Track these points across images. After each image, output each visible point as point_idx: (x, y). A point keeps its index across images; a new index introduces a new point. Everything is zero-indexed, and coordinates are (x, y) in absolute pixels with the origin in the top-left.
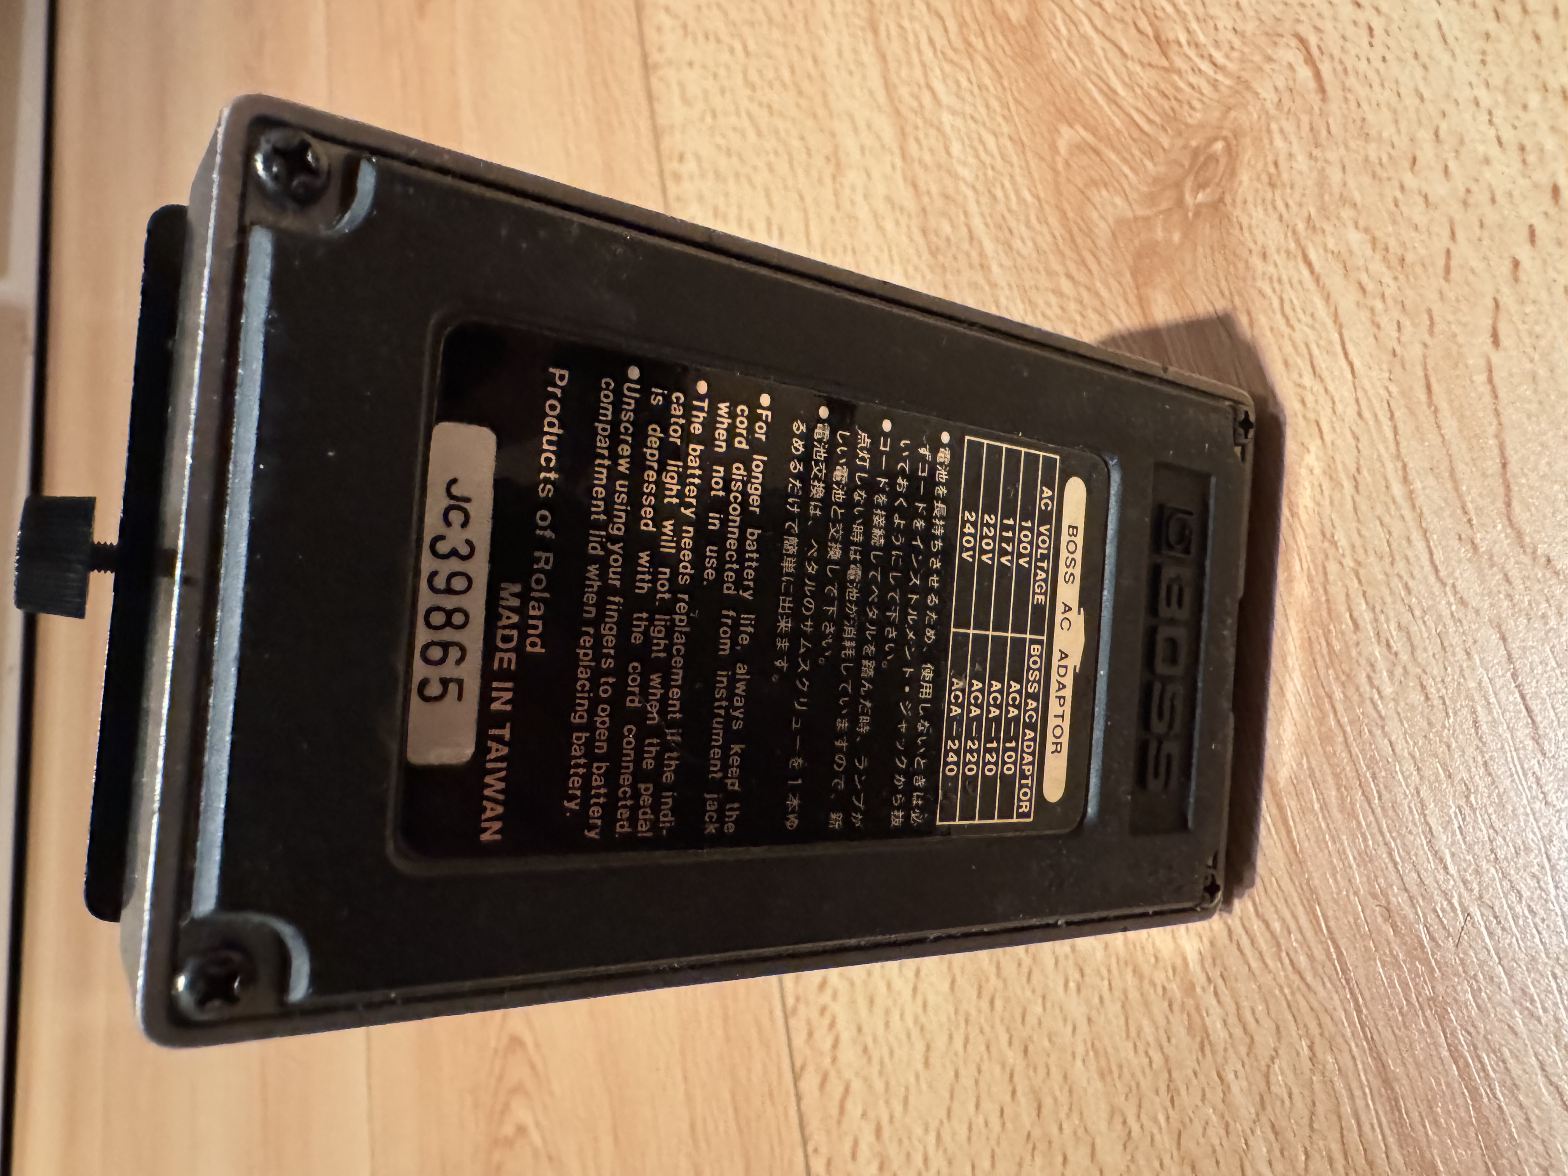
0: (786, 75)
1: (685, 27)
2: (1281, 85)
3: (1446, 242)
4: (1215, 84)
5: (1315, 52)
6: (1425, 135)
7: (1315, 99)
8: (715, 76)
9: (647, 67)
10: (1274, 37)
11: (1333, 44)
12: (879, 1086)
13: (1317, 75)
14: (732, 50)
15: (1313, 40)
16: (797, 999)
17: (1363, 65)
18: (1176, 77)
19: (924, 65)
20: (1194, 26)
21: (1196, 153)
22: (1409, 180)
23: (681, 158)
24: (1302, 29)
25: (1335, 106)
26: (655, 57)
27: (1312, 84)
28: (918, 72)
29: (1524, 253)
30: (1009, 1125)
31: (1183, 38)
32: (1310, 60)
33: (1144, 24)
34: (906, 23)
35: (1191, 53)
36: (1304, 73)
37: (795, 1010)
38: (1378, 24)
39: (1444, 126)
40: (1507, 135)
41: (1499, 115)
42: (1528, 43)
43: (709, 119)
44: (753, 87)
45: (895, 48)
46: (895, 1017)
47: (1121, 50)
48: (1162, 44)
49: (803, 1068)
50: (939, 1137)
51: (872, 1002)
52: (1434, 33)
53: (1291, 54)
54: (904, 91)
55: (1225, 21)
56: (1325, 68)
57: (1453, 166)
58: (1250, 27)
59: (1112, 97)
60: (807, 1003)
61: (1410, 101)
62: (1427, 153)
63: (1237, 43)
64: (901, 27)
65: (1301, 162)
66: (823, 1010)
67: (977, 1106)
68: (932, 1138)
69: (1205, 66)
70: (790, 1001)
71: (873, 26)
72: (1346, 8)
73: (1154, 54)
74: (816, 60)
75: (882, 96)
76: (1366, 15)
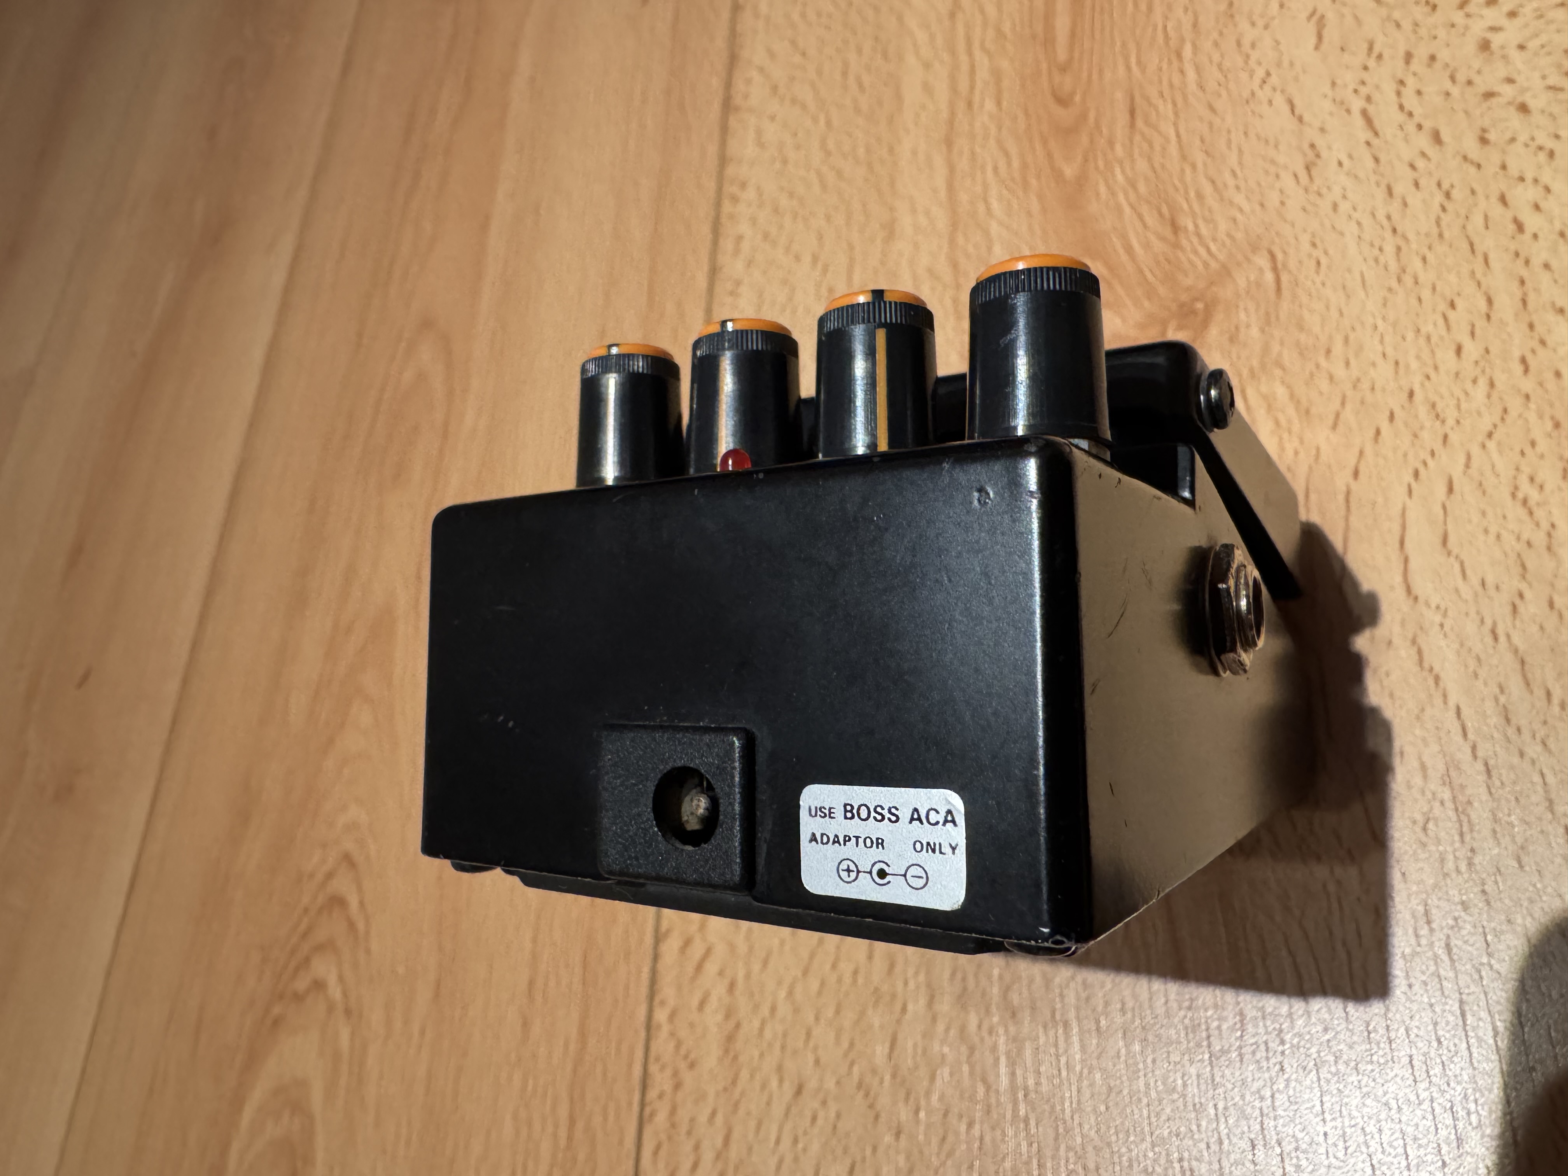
0: (861, 152)
1: (774, 88)
2: (1252, 278)
3: (1338, 406)
4: (1207, 264)
5: (1280, 266)
6: (1339, 337)
7: (1273, 294)
8: (795, 134)
10: (1255, 249)
11: (1292, 264)
13: (1278, 279)
15: (1280, 256)
17: (1309, 283)
18: (1180, 253)
19: (985, 183)
20: (1200, 222)
21: (1183, 305)
23: (742, 186)
24: (1276, 250)
25: (1285, 304)
26: (738, 101)
27: (1273, 284)
28: (979, 189)
29: (1385, 425)
31: (1191, 227)
32: (1275, 269)
33: (1165, 210)
34: (978, 150)
35: (1195, 240)
36: (1269, 276)
38: (1324, 261)
39: (1352, 336)
40: (1389, 351)
41: (1387, 339)
42: (1415, 302)
44: (828, 153)
45: (963, 164)
47: (1143, 221)
48: (1175, 227)
53: (1262, 261)
55: (1223, 226)
56: (1285, 278)
57: (1353, 361)
58: (1239, 236)
61: (1334, 314)
62: (1338, 348)
63: (1228, 242)
64: (973, 153)
65: (1255, 332)
69: (1202, 251)
71: (949, 143)
72: (1306, 246)
73: (1168, 232)
74: (891, 150)
75: (943, 194)
76: (1318, 253)
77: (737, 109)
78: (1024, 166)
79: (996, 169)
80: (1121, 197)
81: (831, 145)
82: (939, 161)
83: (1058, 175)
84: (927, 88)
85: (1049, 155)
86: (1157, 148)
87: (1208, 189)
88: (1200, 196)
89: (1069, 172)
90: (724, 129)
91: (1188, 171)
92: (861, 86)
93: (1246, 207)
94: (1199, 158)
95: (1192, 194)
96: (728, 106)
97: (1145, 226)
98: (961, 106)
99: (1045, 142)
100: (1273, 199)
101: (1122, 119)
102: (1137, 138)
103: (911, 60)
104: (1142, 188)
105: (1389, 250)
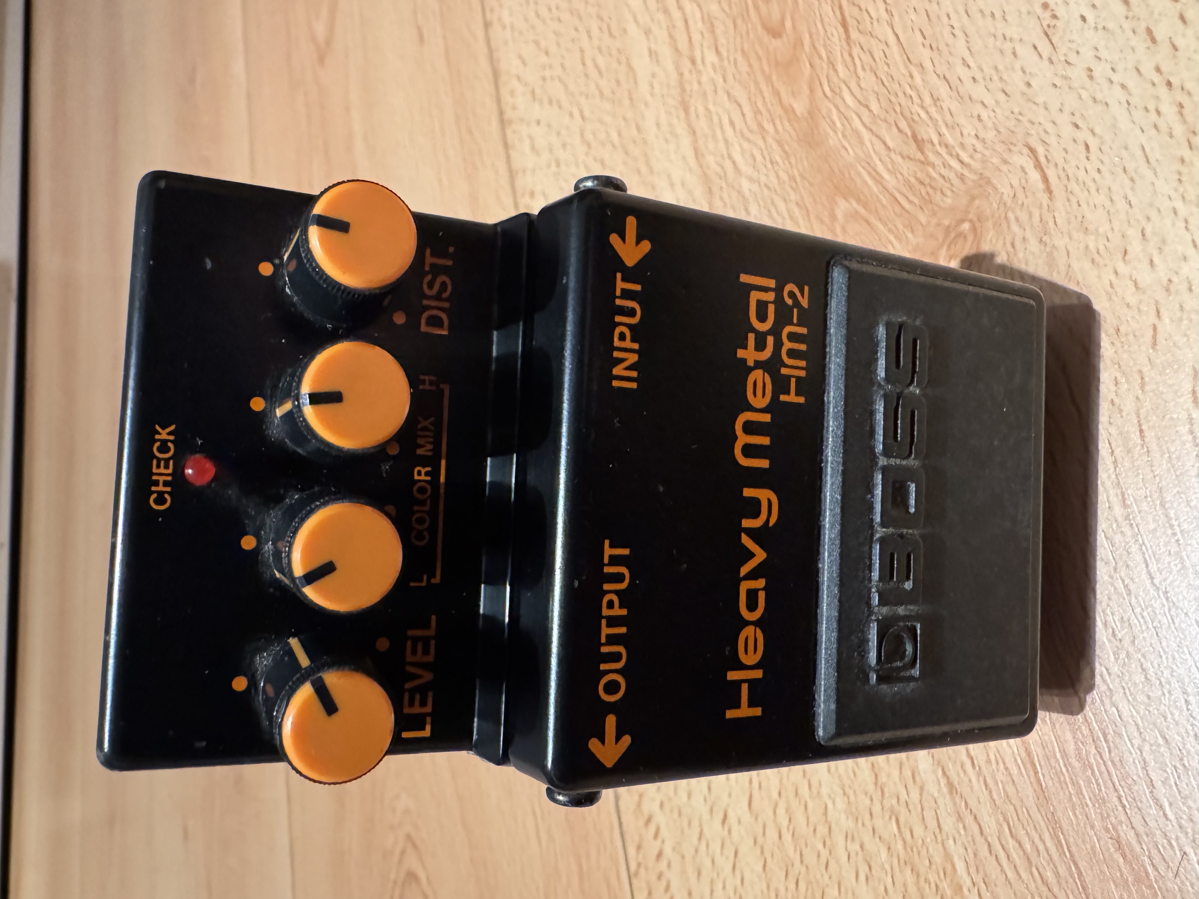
0: (614, 136)
1: (533, 93)
2: (1015, 183)
3: (1153, 319)
4: (962, 178)
5: (1043, 160)
6: (1133, 233)
7: (1044, 198)
8: (558, 134)
9: (503, 122)
10: (1010, 145)
11: (1057, 155)
13: (1045, 179)
14: (571, 115)
15: (1041, 150)
16: (639, 865)
17: (1081, 174)
18: (930, 170)
19: (726, 141)
20: (944, 130)
21: (947, 230)
22: (1122, 268)
23: (532, 194)
24: (1034, 142)
25: (1060, 203)
26: (509, 114)
27: (1041, 186)
28: (722, 145)
31: (935, 138)
32: (1038, 166)
33: (903, 125)
34: (711, 107)
35: (943, 151)
36: (1034, 176)
37: (637, 873)
38: (1093, 142)
39: (1149, 229)
43: (554, 168)
44: (589, 145)
45: (702, 125)
47: (884, 143)
48: (919, 143)
51: (699, 874)
52: (1139, 153)
53: (1022, 160)
54: (710, 160)
55: (969, 129)
56: (1051, 173)
57: (1157, 260)
58: (990, 135)
59: (879, 180)
60: (646, 869)
61: (1121, 204)
62: (1135, 247)
63: (979, 146)
64: (707, 109)
66: (660, 876)
69: (954, 162)
70: (633, 866)
71: (685, 107)
72: (1067, 131)
73: (912, 150)
74: (638, 128)
76: (1084, 135)
77: (510, 122)
78: (757, 112)
79: (732, 123)
80: (856, 121)
81: (589, 137)
82: (681, 129)
83: (791, 114)
84: (653, 56)
85: (777, 94)
86: (879, 56)
87: (943, 90)
88: (936, 100)
89: (800, 107)
90: (506, 144)
91: (917, 74)
93: (989, 100)
94: (925, 56)
95: (928, 100)
98: (686, 64)
99: (769, 81)
101: (837, 34)
102: (856, 51)
104: (874, 106)
105: (1169, 111)
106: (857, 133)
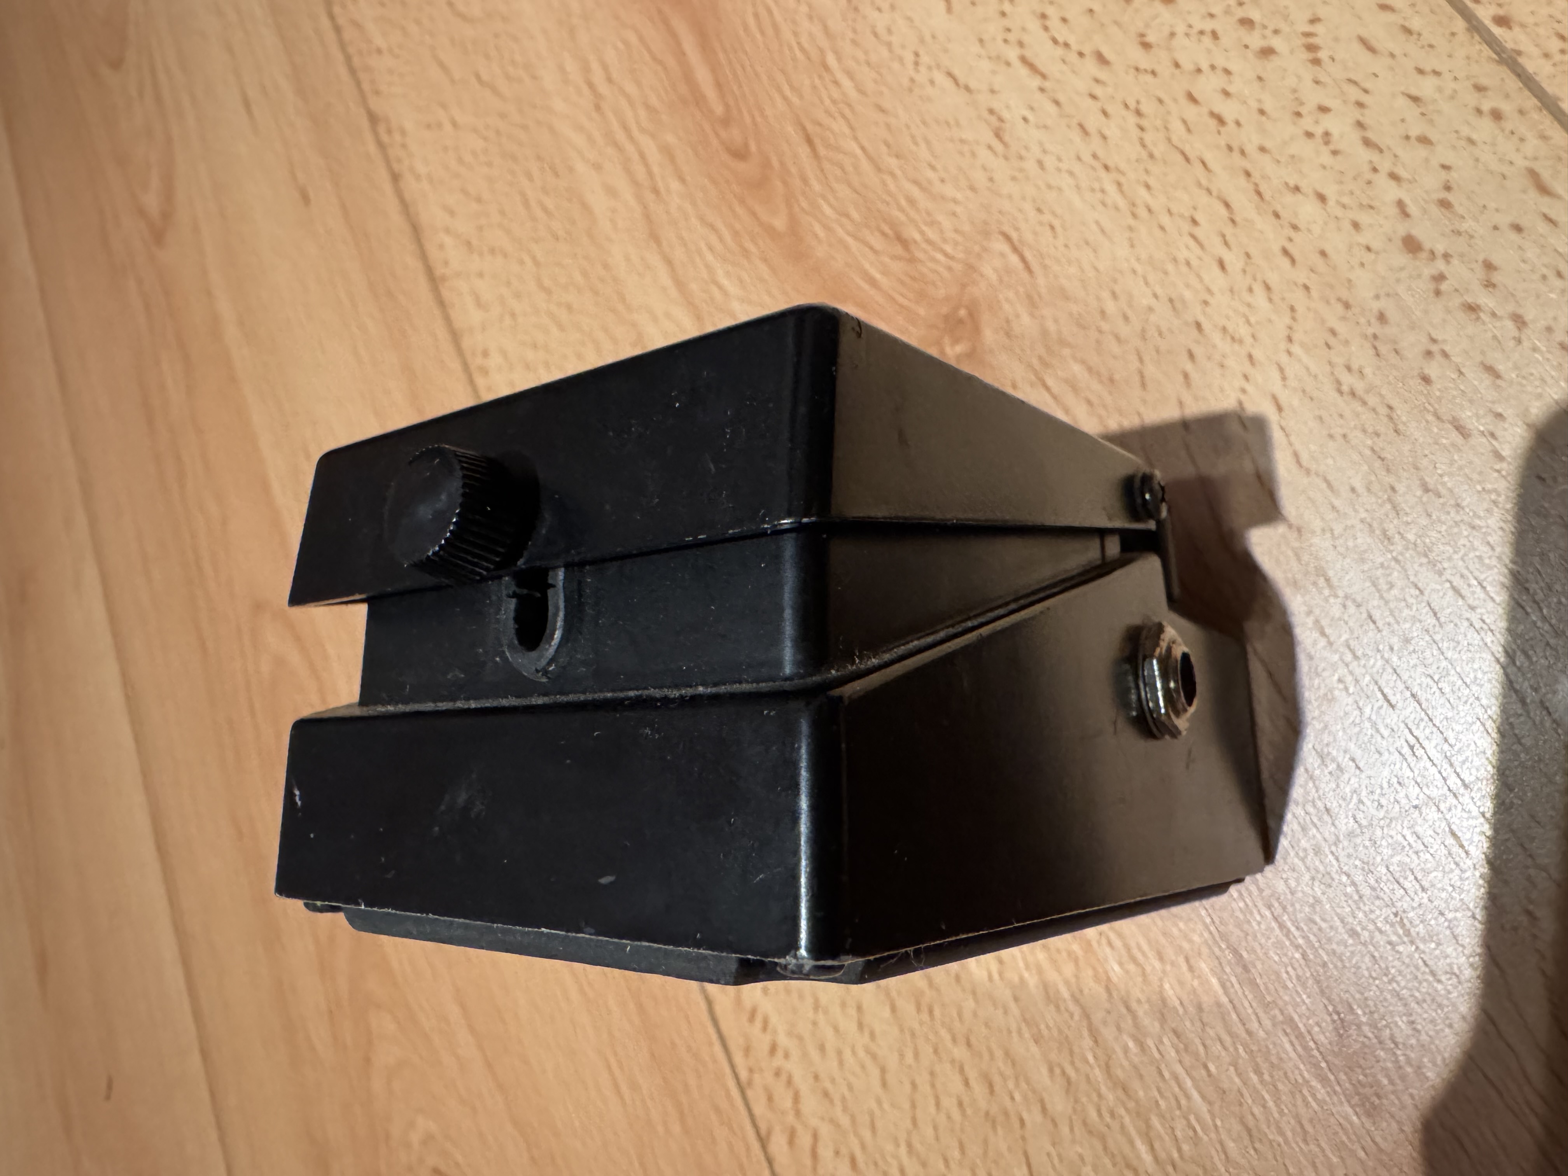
0: (578, 278)
1: (468, 244)
2: (999, 266)
3: (1138, 365)
4: (950, 269)
5: (1016, 243)
6: (1105, 295)
7: (1025, 276)
8: (508, 284)
10: (986, 234)
11: (1029, 237)
12: (845, 1121)
13: (1023, 259)
15: (1014, 235)
16: (751, 1071)
17: (1053, 251)
18: (919, 265)
19: (707, 266)
20: (924, 228)
21: (947, 318)
22: (1105, 326)
23: (486, 354)
24: (1007, 229)
25: (1040, 278)
27: (1020, 266)
28: (703, 272)
29: (1189, 367)
30: (969, 1111)
31: (917, 237)
32: (1015, 250)
33: (886, 229)
34: (685, 235)
35: (928, 248)
36: (1014, 259)
37: (750, 1083)
38: (1056, 223)
39: (1117, 289)
40: (1159, 291)
41: (1151, 278)
42: (1158, 233)
43: (508, 321)
44: (548, 291)
45: (679, 254)
46: (847, 1054)
47: (871, 248)
48: (904, 242)
49: (769, 1133)
50: (909, 1145)
52: (1095, 228)
53: (1000, 246)
55: (947, 223)
56: (1027, 254)
57: (1130, 313)
58: (967, 228)
59: (873, 282)
60: (761, 1070)
61: (1091, 273)
62: (1110, 306)
63: (959, 239)
64: (681, 238)
65: (1026, 319)
66: (777, 1074)
67: (938, 1104)
68: (903, 1150)
69: (940, 256)
70: (743, 1075)
71: (655, 237)
72: (1032, 213)
73: (899, 250)
74: (606, 266)
75: (673, 292)
76: (1047, 217)
77: (444, 279)
78: (736, 234)
79: (711, 248)
80: (840, 232)
81: (547, 282)
82: (655, 260)
83: (770, 231)
84: (611, 191)
85: (754, 214)
86: (850, 169)
87: (915, 192)
88: (912, 202)
89: (780, 223)
90: (441, 303)
91: (889, 180)
92: (545, 210)
93: (959, 196)
94: (892, 163)
95: (903, 202)
96: (434, 281)
97: (875, 252)
98: (649, 196)
99: (742, 201)
100: (979, 177)
101: (803, 151)
102: (827, 166)
103: (580, 167)
104: (855, 215)
105: (1111, 189)
106: (841, 241)
